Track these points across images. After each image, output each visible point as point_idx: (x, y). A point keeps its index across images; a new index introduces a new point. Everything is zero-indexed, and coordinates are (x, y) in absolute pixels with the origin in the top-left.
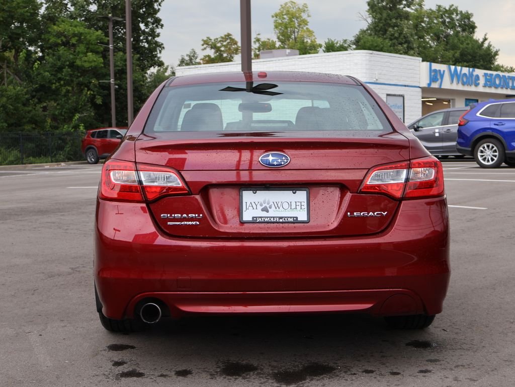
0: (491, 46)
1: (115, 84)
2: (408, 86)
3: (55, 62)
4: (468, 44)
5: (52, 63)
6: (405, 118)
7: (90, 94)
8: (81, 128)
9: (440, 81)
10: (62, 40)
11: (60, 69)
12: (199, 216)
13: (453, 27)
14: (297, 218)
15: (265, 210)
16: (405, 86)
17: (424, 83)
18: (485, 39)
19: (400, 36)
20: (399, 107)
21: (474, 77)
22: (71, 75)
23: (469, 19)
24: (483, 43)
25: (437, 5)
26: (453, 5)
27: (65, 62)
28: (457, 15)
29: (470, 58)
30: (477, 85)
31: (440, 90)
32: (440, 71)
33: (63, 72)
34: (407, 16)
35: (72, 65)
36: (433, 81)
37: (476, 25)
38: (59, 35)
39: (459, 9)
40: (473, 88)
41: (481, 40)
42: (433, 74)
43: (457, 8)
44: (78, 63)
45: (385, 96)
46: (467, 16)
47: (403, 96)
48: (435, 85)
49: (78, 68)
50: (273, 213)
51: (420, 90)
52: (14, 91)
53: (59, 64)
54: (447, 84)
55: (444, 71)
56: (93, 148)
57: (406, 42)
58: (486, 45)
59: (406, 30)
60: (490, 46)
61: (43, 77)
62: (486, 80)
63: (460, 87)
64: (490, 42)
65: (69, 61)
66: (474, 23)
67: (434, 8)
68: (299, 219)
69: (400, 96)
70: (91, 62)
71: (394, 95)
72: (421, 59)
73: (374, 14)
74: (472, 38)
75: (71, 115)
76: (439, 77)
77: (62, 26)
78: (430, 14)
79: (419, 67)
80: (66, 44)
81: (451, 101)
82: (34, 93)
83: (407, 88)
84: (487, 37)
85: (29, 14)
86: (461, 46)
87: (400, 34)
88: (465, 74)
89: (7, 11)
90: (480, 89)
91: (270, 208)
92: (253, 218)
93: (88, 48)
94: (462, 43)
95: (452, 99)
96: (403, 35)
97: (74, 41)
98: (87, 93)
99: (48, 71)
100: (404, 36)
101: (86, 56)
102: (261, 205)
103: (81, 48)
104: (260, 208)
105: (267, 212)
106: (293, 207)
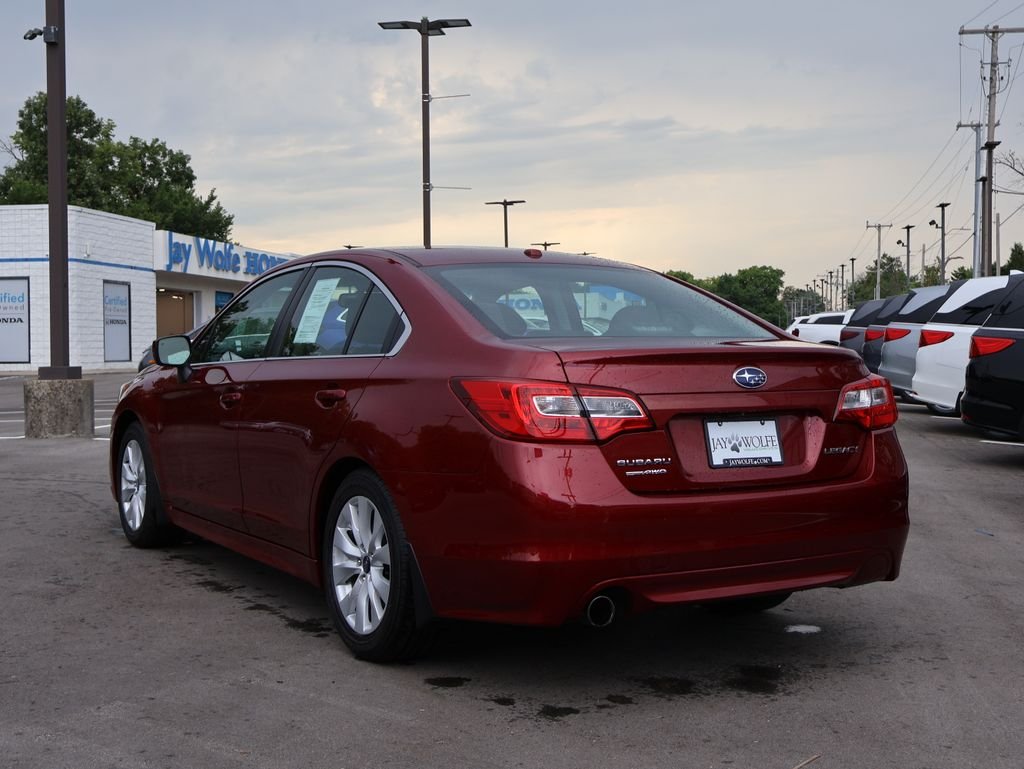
0: (221, 208)
2: (135, 268)
4: (186, 204)
6: (132, 320)
9: (184, 261)
12: (667, 460)
13: (159, 175)
14: (770, 458)
15: (735, 449)
16: (132, 268)
17: (161, 264)
18: (212, 198)
19: (78, 184)
20: (122, 303)
21: (232, 257)
23: (184, 164)
24: (208, 203)
25: (131, 137)
26: (157, 140)
28: (164, 156)
29: (190, 225)
30: (236, 270)
31: (184, 277)
32: (184, 245)
34: (89, 151)
36: (175, 262)
37: (194, 174)
39: (168, 147)
40: (230, 276)
41: (205, 199)
42: (173, 249)
43: (164, 144)
45: (101, 283)
46: (182, 159)
47: (128, 285)
48: (177, 269)
50: (745, 453)
51: (153, 275)
54: (194, 268)
55: (190, 246)
57: (89, 194)
58: (213, 207)
59: (89, 174)
60: (219, 209)
62: (250, 264)
63: (212, 273)
64: (219, 203)
66: (192, 171)
67: (127, 142)
68: (773, 461)
69: (123, 283)
71: (116, 283)
72: (154, 224)
73: (34, 143)
74: (190, 194)
76: (183, 256)
78: (121, 150)
79: (152, 237)
81: (195, 295)
83: (134, 271)
84: (214, 194)
86: (175, 206)
87: (80, 180)
88: (219, 252)
90: (241, 277)
91: (740, 446)
92: (724, 460)
94: (176, 202)
95: (196, 292)
96: (84, 183)
100: (86, 185)
102: (730, 443)
104: (729, 446)
105: (738, 451)
106: (765, 444)
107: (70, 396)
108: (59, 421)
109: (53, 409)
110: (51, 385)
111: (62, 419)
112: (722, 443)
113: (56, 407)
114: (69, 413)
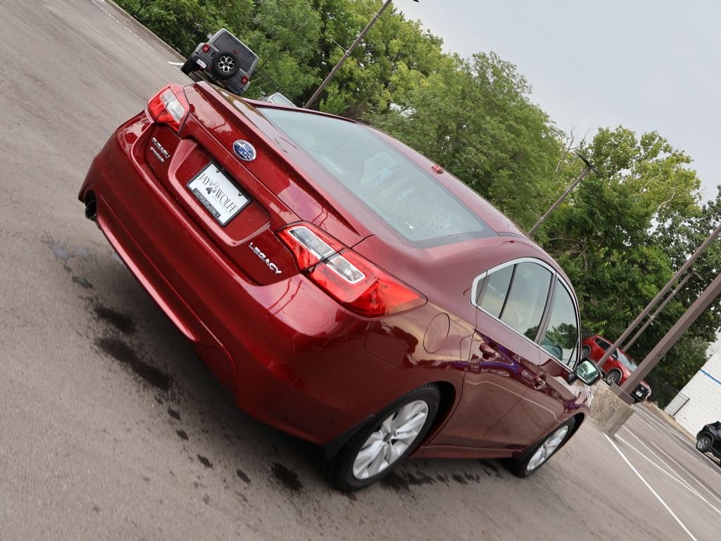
1: (653, 322)
3: (621, 272)
5: (619, 271)
7: (629, 315)
8: (600, 333)
10: (642, 261)
11: (621, 280)
12: (167, 155)
14: (219, 215)
15: (209, 191)
22: (626, 290)
27: (630, 277)
33: (621, 283)
35: (633, 284)
38: (642, 255)
44: (640, 286)
49: (637, 290)
50: (210, 198)
52: (573, 268)
53: (624, 275)
56: (589, 349)
61: (604, 276)
65: (633, 279)
68: (220, 218)
70: (650, 293)
75: (601, 318)
77: (651, 251)
80: (642, 267)
82: (588, 282)
85: (633, 225)
89: (619, 213)
91: (214, 192)
93: (656, 281)
97: (650, 268)
98: (626, 312)
99: (610, 274)
101: (650, 286)
103: (652, 277)
104: (208, 186)
105: (209, 193)
106: (227, 205)
107: (610, 403)
108: (595, 411)
109: (598, 403)
110: (607, 391)
111: (598, 411)
112: (207, 180)
113: (600, 403)
114: (603, 411)
